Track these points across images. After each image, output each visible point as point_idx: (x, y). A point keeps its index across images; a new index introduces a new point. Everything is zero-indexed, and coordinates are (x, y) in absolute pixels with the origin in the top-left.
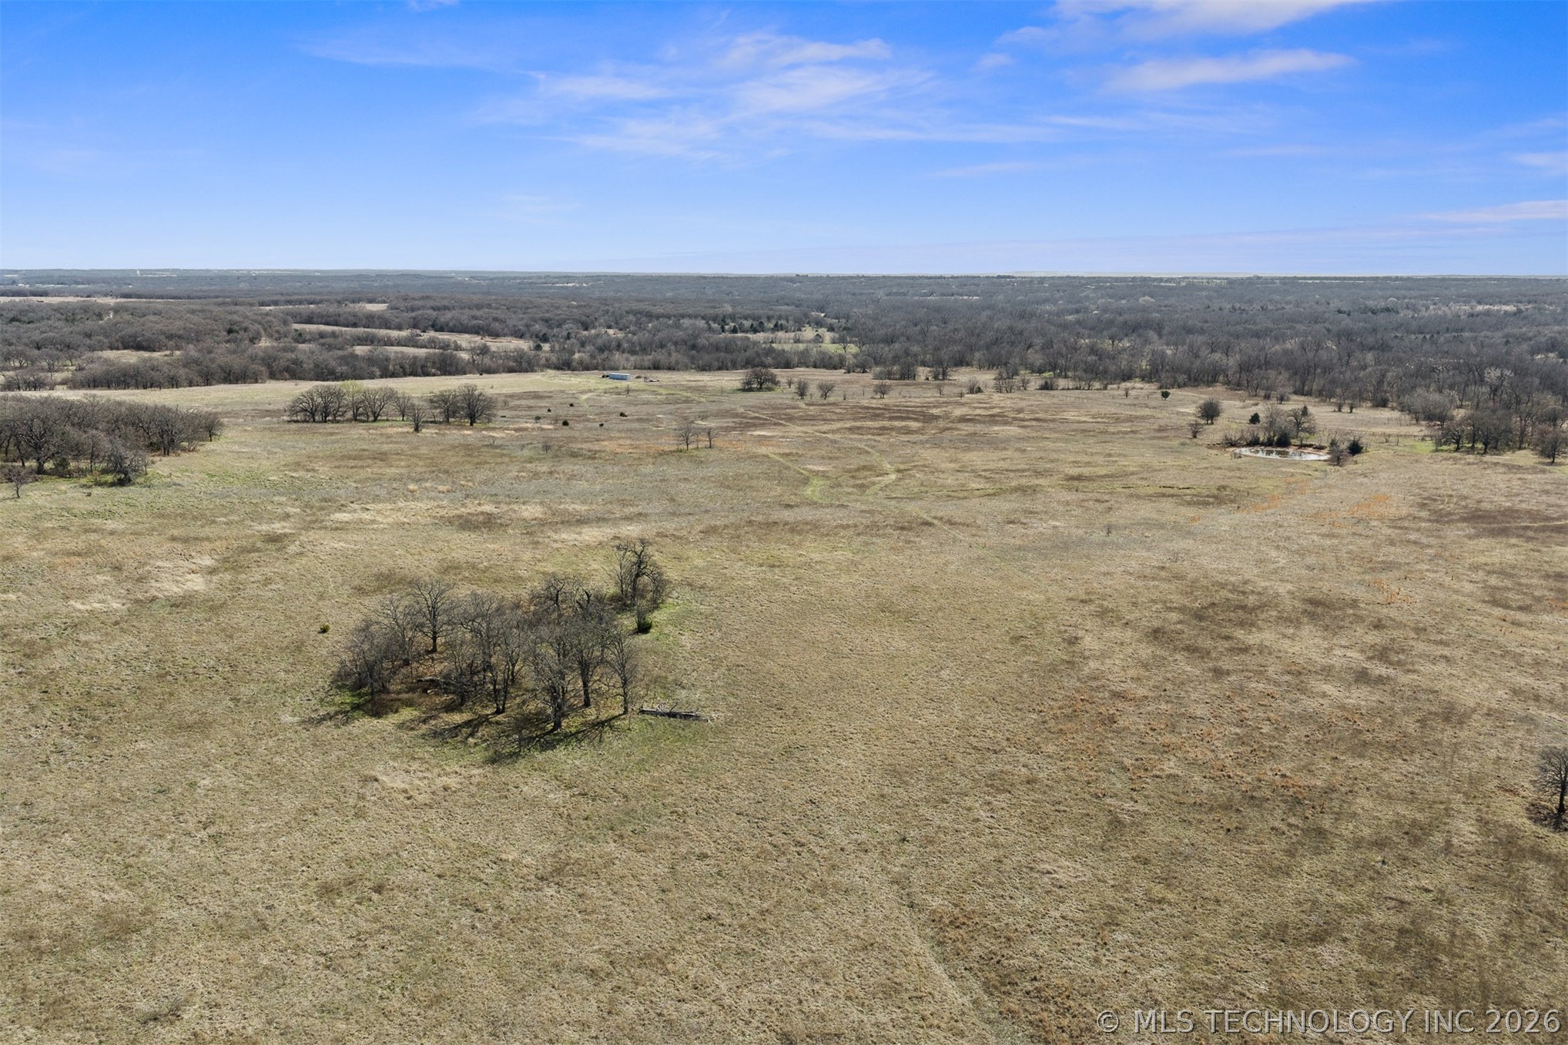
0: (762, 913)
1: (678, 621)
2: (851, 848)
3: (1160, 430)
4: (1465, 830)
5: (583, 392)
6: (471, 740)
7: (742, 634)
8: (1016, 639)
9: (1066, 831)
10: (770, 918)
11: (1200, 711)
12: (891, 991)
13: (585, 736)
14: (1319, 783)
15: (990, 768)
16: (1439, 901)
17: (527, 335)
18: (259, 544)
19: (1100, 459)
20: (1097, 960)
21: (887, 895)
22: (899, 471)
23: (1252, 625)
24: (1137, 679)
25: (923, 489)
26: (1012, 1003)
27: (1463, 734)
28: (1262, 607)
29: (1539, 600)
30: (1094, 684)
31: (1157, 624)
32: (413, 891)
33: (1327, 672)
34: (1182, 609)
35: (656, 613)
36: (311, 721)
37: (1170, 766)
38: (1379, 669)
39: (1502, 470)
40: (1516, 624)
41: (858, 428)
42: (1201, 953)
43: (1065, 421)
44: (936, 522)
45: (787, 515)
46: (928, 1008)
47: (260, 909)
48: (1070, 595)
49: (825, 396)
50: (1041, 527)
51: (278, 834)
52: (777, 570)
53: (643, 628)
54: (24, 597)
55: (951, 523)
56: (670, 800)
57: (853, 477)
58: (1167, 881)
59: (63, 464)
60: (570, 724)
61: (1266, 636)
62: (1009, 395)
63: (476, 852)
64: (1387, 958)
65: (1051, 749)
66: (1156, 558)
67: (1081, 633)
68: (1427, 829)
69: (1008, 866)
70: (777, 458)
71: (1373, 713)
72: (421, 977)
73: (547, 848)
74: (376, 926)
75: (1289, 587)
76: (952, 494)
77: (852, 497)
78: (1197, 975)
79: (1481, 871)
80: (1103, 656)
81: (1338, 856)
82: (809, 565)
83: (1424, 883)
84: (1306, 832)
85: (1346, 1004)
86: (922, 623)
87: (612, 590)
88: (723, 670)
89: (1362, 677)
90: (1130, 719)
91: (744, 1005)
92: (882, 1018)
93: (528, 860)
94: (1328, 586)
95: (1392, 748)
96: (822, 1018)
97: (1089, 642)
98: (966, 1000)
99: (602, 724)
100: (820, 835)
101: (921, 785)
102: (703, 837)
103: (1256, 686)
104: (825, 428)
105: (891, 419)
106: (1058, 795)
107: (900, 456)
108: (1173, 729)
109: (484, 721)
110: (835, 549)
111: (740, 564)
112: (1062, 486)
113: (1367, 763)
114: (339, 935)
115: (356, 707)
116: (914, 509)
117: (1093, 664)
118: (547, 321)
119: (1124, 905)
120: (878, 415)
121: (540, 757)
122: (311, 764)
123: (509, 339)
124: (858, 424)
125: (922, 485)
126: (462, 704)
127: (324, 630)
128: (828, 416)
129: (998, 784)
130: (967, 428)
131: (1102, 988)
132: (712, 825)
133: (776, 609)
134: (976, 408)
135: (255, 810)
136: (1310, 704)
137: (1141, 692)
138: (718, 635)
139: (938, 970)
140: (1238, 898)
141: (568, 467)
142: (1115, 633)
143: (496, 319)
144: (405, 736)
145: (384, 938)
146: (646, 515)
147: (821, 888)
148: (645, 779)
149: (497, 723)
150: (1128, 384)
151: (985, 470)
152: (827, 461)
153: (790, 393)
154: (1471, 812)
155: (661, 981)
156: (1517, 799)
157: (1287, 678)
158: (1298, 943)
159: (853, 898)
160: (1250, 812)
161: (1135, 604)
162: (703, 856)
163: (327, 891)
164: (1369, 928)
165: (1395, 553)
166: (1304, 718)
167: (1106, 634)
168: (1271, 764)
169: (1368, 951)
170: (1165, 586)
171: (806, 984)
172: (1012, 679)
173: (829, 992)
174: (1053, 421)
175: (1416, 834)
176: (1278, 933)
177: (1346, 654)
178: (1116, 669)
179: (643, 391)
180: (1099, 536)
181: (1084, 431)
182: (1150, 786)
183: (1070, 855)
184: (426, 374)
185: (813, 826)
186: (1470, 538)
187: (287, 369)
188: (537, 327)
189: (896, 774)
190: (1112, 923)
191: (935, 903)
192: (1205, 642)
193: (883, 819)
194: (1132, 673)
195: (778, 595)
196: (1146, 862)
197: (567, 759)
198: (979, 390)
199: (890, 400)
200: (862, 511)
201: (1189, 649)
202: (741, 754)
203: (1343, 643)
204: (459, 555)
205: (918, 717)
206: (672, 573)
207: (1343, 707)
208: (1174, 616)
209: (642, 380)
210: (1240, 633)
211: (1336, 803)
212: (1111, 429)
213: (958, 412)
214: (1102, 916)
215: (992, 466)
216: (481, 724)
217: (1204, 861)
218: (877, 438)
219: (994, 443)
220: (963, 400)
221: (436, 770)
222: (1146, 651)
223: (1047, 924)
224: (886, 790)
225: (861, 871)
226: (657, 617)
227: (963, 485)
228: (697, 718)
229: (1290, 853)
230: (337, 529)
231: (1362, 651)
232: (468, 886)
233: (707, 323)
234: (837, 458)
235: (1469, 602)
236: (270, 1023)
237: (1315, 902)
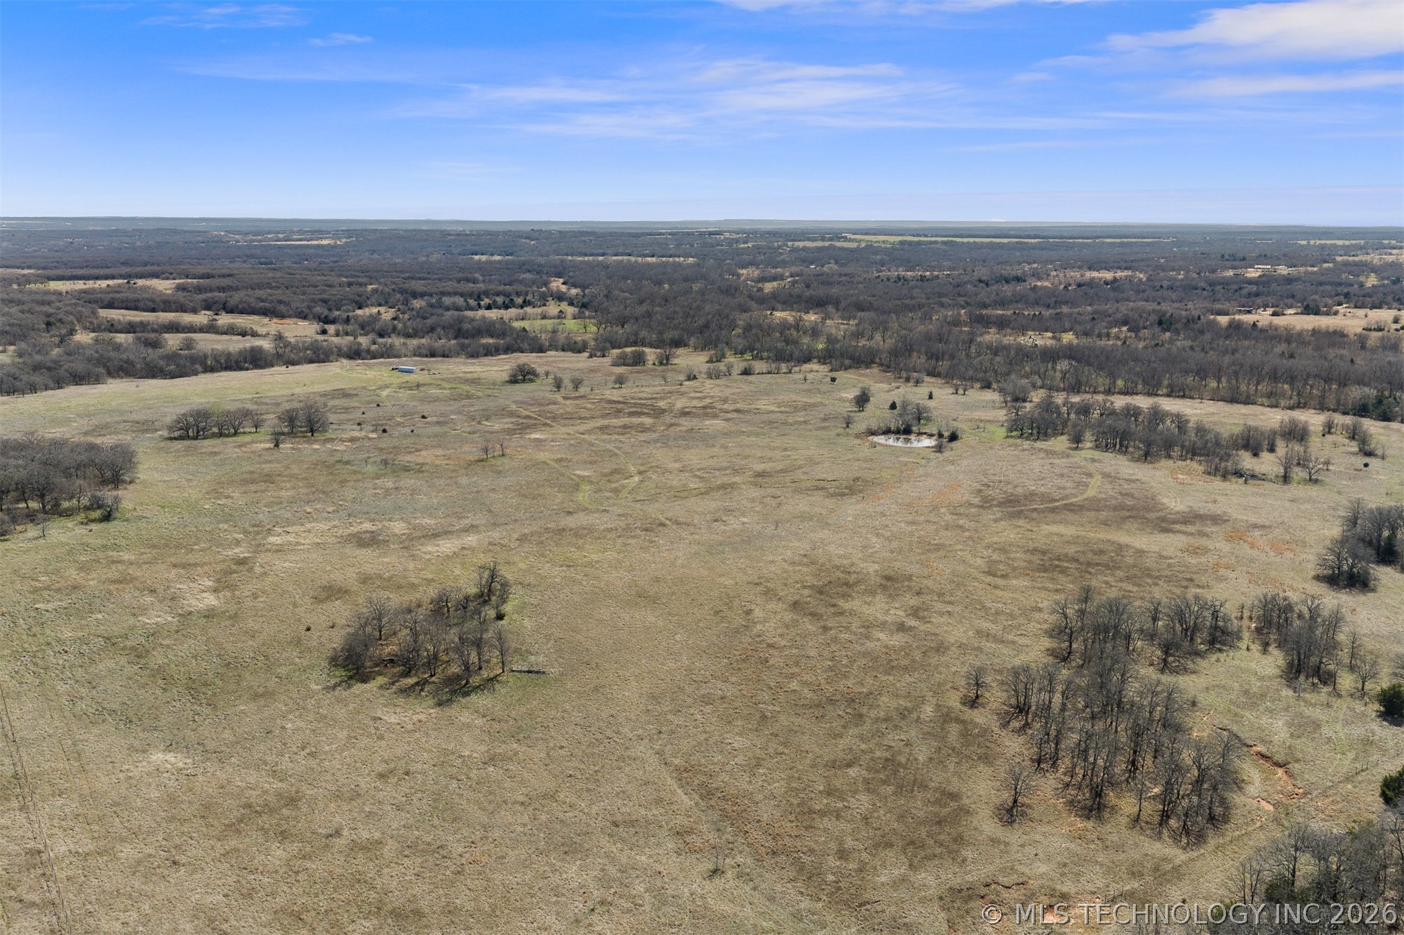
0: (596, 772)
1: (520, 610)
2: (635, 738)
3: (825, 420)
4: (928, 711)
5: (381, 388)
6: (423, 693)
7: (559, 618)
8: (717, 613)
9: (739, 723)
10: (600, 774)
11: (813, 653)
12: (659, 801)
13: (485, 688)
14: (865, 690)
15: (703, 692)
16: (906, 745)
17: (310, 317)
18: (234, 567)
19: (778, 454)
20: (750, 782)
21: (654, 760)
22: (640, 473)
23: (849, 596)
24: (781, 635)
25: (658, 491)
26: (712, 803)
27: (942, 659)
28: (858, 582)
29: (1014, 569)
30: (758, 639)
31: (796, 598)
32: (424, 773)
33: (883, 626)
34: (812, 587)
35: (505, 606)
36: (328, 687)
37: (794, 685)
38: (912, 622)
39: (1042, 455)
40: (996, 587)
41: (607, 427)
42: (796, 775)
43: (758, 412)
44: (668, 522)
45: (570, 522)
46: (675, 807)
47: (353, 787)
48: (749, 580)
49: (576, 387)
50: (734, 523)
51: (343, 751)
52: (572, 569)
53: (500, 617)
54: (106, 616)
55: (678, 523)
56: (539, 720)
57: (609, 481)
58: (785, 744)
59: (57, 505)
60: (475, 680)
61: (853, 604)
62: (718, 382)
63: (446, 752)
64: (878, 772)
65: (734, 679)
66: (804, 547)
67: (753, 607)
68: (910, 712)
69: (711, 741)
70: (553, 464)
71: (902, 648)
72: (443, 812)
73: (483, 748)
74: (413, 791)
75: (876, 567)
76: (677, 494)
77: (611, 501)
78: (794, 785)
79: (929, 730)
80: (765, 621)
81: (867, 727)
82: (590, 564)
83: (902, 737)
84: (854, 716)
85: (856, 792)
86: (663, 604)
87: (473, 590)
88: (552, 642)
89: (901, 628)
90: (776, 660)
91: (594, 812)
92: (656, 812)
93: (475, 755)
94: (901, 566)
95: (906, 668)
96: (629, 814)
97: (758, 613)
98: (692, 803)
99: (492, 679)
100: (618, 733)
101: (667, 703)
102: (560, 738)
103: (845, 636)
104: (582, 428)
105: (631, 414)
106: (737, 704)
107: (639, 458)
108: (797, 664)
109: (426, 682)
110: (605, 550)
111: (548, 565)
112: (751, 483)
113: (891, 678)
114: (397, 796)
115: (351, 678)
116: (653, 510)
117: (759, 627)
118: (325, 301)
119: (764, 756)
120: (619, 411)
121: (464, 701)
122: (341, 712)
123: (295, 320)
124: (606, 422)
125: (657, 487)
126: (410, 672)
127: (308, 629)
128: (584, 413)
129: (707, 700)
130: (686, 423)
131: (752, 793)
132: (563, 732)
133: (577, 598)
134: (693, 398)
135: (324, 739)
136: (870, 645)
137: (783, 643)
138: (545, 618)
139: (679, 791)
140: (817, 750)
141: (408, 482)
142: (772, 606)
143: (280, 302)
144: (386, 693)
145: (419, 795)
146: (477, 527)
147: (621, 758)
148: (523, 709)
149: (434, 682)
150: (807, 367)
151: (699, 470)
152: (589, 466)
153: (548, 384)
154: (934, 701)
155: (554, 805)
156: (958, 693)
157: (861, 630)
158: (840, 768)
159: (638, 762)
160: (829, 708)
161: (786, 585)
162: (562, 747)
163: (382, 776)
164: (872, 759)
165: (946, 537)
166: (865, 654)
167: (768, 607)
168: (844, 681)
169: (869, 769)
170: (805, 569)
171: (620, 801)
172: (714, 639)
173: (631, 804)
174: (749, 411)
175: (903, 714)
176: (833, 765)
177: (897, 614)
178: (771, 629)
179: (430, 384)
180: (770, 530)
181: (771, 422)
182: (782, 697)
183: (741, 735)
184: (241, 369)
185: (614, 728)
186: (996, 521)
187: (121, 369)
188: (318, 309)
189: (653, 697)
190: (758, 765)
191: (677, 761)
192: (821, 610)
193: (648, 723)
194: (779, 631)
195: (576, 589)
196: (777, 735)
197: (479, 700)
198: (695, 378)
199: (626, 391)
200: (619, 515)
201: (813, 614)
202: (572, 692)
203: (897, 606)
204: (369, 569)
205: (663, 664)
206: (509, 577)
207: (886, 647)
208: (806, 592)
209: (426, 372)
210: (841, 603)
211: (871, 700)
212: (790, 420)
213: (680, 404)
214: (754, 762)
215: (705, 464)
216: (424, 684)
217: (803, 733)
218: (621, 438)
219: (707, 440)
220: (683, 389)
221: (411, 712)
222: (789, 617)
223: (728, 768)
224: (650, 707)
225: (640, 749)
226: (507, 608)
227: (685, 485)
228: (544, 673)
229: (844, 727)
230: (278, 551)
231: (906, 611)
232: (450, 769)
233: (466, 301)
234: (595, 462)
235: (975, 573)
236: (384, 833)
237: (851, 749)
